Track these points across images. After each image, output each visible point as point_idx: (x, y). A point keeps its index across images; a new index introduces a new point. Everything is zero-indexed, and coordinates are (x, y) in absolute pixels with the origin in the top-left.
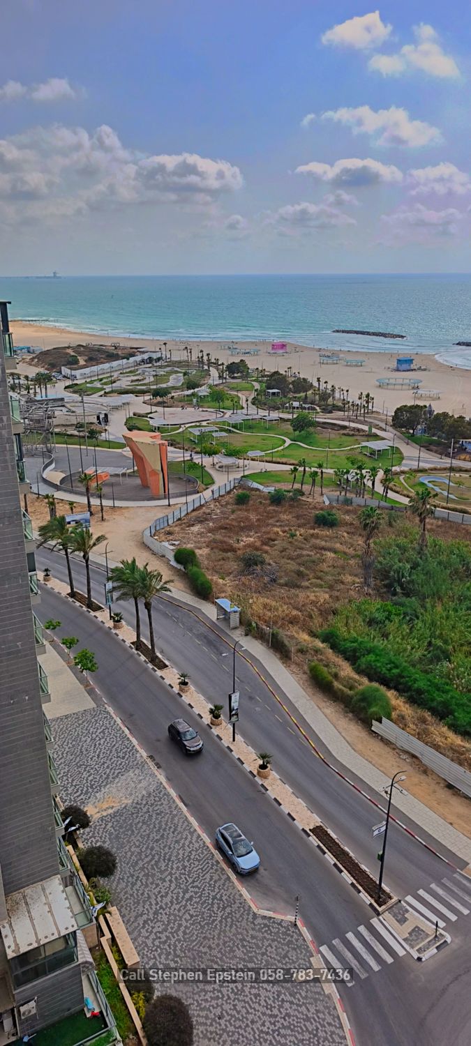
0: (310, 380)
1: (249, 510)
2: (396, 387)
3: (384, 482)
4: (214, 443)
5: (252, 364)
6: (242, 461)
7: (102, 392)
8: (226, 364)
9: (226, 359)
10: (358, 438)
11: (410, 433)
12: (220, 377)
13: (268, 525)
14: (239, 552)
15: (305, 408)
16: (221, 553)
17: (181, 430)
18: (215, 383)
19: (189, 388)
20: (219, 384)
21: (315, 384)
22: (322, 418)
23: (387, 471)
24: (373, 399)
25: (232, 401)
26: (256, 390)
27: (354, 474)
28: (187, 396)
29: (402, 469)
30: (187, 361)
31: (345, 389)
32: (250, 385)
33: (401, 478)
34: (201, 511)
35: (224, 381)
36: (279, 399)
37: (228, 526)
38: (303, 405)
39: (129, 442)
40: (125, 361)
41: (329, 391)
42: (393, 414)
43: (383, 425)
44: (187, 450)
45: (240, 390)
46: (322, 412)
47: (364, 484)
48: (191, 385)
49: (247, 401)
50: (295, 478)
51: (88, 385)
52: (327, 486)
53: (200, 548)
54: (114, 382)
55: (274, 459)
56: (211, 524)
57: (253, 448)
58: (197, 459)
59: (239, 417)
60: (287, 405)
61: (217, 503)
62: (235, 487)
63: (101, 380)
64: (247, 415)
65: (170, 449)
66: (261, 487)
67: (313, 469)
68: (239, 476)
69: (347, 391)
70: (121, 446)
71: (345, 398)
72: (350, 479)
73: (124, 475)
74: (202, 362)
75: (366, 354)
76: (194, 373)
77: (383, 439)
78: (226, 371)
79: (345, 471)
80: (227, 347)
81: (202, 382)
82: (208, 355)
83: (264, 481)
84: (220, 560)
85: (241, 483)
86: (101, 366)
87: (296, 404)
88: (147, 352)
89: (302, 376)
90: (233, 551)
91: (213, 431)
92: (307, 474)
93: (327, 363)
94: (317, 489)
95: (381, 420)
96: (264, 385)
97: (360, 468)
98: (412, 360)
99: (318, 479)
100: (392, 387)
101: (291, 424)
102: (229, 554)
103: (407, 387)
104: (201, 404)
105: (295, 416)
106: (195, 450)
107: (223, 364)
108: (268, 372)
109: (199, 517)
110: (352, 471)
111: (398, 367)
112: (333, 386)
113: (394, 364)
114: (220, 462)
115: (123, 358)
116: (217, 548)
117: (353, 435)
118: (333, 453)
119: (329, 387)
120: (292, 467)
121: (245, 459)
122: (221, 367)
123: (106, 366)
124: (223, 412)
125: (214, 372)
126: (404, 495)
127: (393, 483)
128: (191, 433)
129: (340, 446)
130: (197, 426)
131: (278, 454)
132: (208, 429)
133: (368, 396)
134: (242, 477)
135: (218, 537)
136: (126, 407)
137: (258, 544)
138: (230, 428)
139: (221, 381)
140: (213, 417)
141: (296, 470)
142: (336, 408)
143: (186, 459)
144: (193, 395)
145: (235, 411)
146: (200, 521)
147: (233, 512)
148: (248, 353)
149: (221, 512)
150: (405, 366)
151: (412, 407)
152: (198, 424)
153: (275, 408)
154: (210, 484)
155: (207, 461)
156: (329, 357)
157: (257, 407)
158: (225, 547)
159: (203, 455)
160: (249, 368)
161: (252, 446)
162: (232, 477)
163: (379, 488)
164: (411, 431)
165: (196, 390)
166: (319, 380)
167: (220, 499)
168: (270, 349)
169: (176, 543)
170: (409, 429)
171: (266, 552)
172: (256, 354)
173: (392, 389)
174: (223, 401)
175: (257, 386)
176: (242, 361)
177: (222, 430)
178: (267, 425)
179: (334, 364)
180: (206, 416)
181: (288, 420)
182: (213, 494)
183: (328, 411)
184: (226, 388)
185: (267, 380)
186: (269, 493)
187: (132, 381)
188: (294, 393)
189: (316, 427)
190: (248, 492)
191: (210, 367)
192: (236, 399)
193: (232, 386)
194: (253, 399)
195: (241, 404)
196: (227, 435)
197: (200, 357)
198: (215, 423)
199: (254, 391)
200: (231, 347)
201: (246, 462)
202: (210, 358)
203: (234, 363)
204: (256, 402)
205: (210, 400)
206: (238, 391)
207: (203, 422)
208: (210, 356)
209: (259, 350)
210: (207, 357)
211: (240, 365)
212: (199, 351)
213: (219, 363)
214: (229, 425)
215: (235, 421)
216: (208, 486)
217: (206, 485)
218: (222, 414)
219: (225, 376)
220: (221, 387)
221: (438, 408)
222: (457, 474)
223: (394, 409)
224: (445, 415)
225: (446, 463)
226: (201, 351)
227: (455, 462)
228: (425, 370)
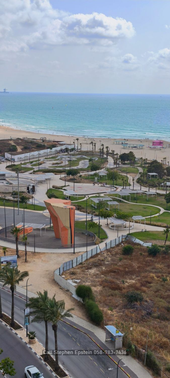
1: (132, 259)
4: (109, 209)
5: (138, 154)
6: (128, 223)
7: (32, 171)
8: (119, 154)
9: (120, 151)
12: (115, 163)
13: (146, 271)
14: (124, 291)
16: (110, 290)
17: (85, 199)
18: (112, 167)
19: (92, 170)
20: (114, 168)
25: (123, 180)
26: (140, 173)
28: (91, 175)
30: (92, 152)
32: (136, 169)
34: (97, 258)
35: (118, 166)
36: (156, 180)
37: (116, 271)
39: (48, 206)
40: (49, 150)
44: (89, 213)
45: (129, 173)
48: (94, 168)
49: (133, 180)
50: (167, 237)
51: (22, 166)
53: (95, 286)
54: (41, 164)
55: (152, 223)
56: (104, 268)
57: (136, 214)
58: (96, 220)
59: (127, 191)
60: (163, 184)
61: (109, 253)
62: (122, 242)
63: (32, 162)
64: (133, 190)
65: (77, 212)
66: (141, 243)
68: (125, 233)
70: (42, 209)
73: (43, 229)
74: (103, 153)
76: (96, 160)
78: (119, 159)
80: (121, 143)
81: (102, 166)
82: (107, 147)
83: (144, 238)
84: (109, 296)
85: (128, 239)
86: (32, 153)
87: (168, 184)
88: (65, 144)
90: (119, 289)
91: (108, 201)
96: (146, 169)
101: (165, 198)
102: (117, 292)
104: (100, 181)
105: (168, 192)
106: (95, 214)
107: (117, 154)
108: (149, 160)
109: (96, 263)
114: (112, 223)
115: (48, 148)
116: (107, 286)
121: (130, 221)
122: (116, 156)
123: (36, 153)
124: (116, 187)
125: (111, 160)
128: (92, 201)
130: (96, 197)
131: (155, 219)
132: (104, 199)
134: (128, 234)
135: (109, 278)
136: (48, 182)
137: (138, 285)
138: (121, 199)
139: (115, 166)
140: (109, 191)
141: (168, 231)
143: (88, 219)
144: (95, 175)
145: (125, 187)
146: (96, 265)
147: (120, 260)
148: (135, 147)
149: (112, 260)
152: (97, 195)
153: (153, 186)
154: (104, 238)
155: (103, 222)
157: (141, 185)
158: (114, 286)
159: (101, 218)
160: (135, 158)
162: (120, 234)
165: (97, 171)
167: (111, 249)
168: (151, 145)
169: (78, 281)
171: (144, 292)
172: (141, 148)
174: (116, 179)
175: (141, 170)
176: (131, 152)
177: (114, 200)
178: (148, 198)
180: (104, 189)
181: (163, 195)
182: (106, 246)
184: (119, 171)
185: (148, 166)
186: (148, 247)
187: (53, 164)
188: (168, 175)
190: (132, 246)
191: (108, 156)
192: (125, 179)
193: (123, 170)
194: (137, 179)
195: (129, 182)
196: (118, 203)
197: (101, 149)
198: (110, 195)
199: (138, 174)
200: (124, 143)
201: (132, 224)
202: (108, 150)
203: (125, 154)
204: (140, 181)
205: (107, 178)
206: (127, 173)
207: (101, 194)
208: (108, 148)
209: (144, 146)
210: (106, 149)
211: (129, 155)
212: (101, 145)
213: (115, 154)
214: (120, 196)
215: (124, 194)
216: (103, 240)
217: (101, 239)
218: (115, 189)
219: (118, 163)
220: (115, 170)
226: (103, 145)
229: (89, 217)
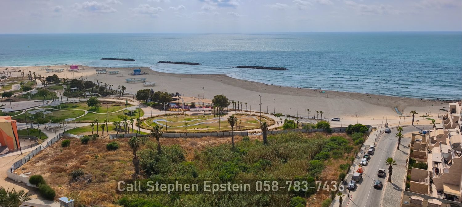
0: (93, 82)
1: (70, 148)
2: (135, 82)
3: (138, 125)
4: (44, 117)
5: (60, 76)
6: (62, 124)
9: (45, 75)
10: (122, 106)
11: (145, 102)
12: (43, 84)
13: (82, 154)
14: (68, 171)
15: (93, 95)
16: (57, 173)
17: (23, 113)
18: (41, 87)
19: (25, 91)
20: (43, 87)
21: (96, 83)
22: (102, 99)
23: (138, 120)
24: (126, 88)
25: (52, 95)
26: (65, 89)
27: (123, 123)
28: (24, 95)
29: (144, 118)
30: (22, 77)
31: (111, 85)
32: (61, 86)
33: (145, 121)
34: (42, 154)
35: (46, 86)
36: (78, 92)
37: (60, 159)
38: (92, 94)
41: (103, 86)
42: (136, 94)
43: (132, 99)
44: (28, 123)
45: (56, 90)
46: (102, 96)
47: (128, 126)
49: (61, 94)
50: (93, 129)
52: (110, 130)
53: (44, 174)
55: (80, 121)
56: (49, 160)
57: (68, 117)
58: (36, 127)
59: (57, 102)
60: (83, 94)
61: (51, 148)
62: (60, 138)
64: (62, 101)
65: (18, 124)
66: (75, 136)
67: (102, 123)
68: (62, 132)
69: (113, 85)
71: (112, 89)
72: (121, 125)
74: (31, 77)
75: (119, 68)
76: (26, 83)
77: (134, 105)
78: (46, 80)
79: (118, 122)
80: (45, 69)
81: (32, 87)
83: (77, 133)
84: (57, 177)
85: (64, 135)
87: (88, 94)
89: (89, 80)
90: (64, 171)
91: (43, 111)
92: (99, 126)
93: (100, 74)
94: (106, 132)
96: (69, 86)
97: (125, 120)
98: (141, 70)
99: (105, 128)
100: (133, 82)
101: (87, 104)
102: (62, 173)
103: (140, 82)
104: (33, 98)
105: (88, 99)
106: (33, 122)
107: (44, 77)
108: (70, 79)
109: (41, 157)
110: (121, 121)
111: (134, 73)
112: (105, 84)
113: (132, 72)
114: (50, 127)
116: (54, 171)
117: (119, 105)
118: (111, 115)
119: (103, 84)
120: (91, 124)
121: (64, 123)
122: (43, 79)
124: (47, 101)
125: (39, 82)
126: (147, 129)
127: (141, 125)
128: (29, 113)
129: (113, 111)
130: (32, 110)
131: (82, 118)
132: (40, 111)
133: (123, 87)
134: (64, 132)
135: (54, 165)
137: (78, 165)
138: (53, 109)
139: (44, 86)
140: (42, 104)
141: (93, 125)
142: (108, 94)
143: (28, 127)
144: (28, 94)
145: (54, 100)
146: (42, 159)
147: (61, 151)
148: (57, 71)
149: (54, 152)
150: (137, 73)
151: (144, 90)
152: (33, 109)
153: (76, 96)
154: (45, 139)
155: (42, 127)
156: (101, 71)
157: (67, 97)
158: (60, 170)
159: (39, 125)
160: (59, 78)
161: (67, 116)
162: (58, 134)
163: (136, 128)
164: (146, 101)
165: (29, 91)
166: (97, 81)
167: (52, 145)
168: (69, 68)
169: (29, 173)
170: (144, 100)
171: (84, 168)
172: (62, 71)
173: (133, 83)
174: (46, 95)
175: (65, 87)
176: (54, 75)
177: (48, 110)
178: (74, 105)
179: (104, 74)
180: (38, 104)
181: (85, 102)
182: (48, 144)
183: (105, 95)
184: (48, 89)
185: (70, 83)
186: (80, 138)
188: (86, 88)
189: (100, 103)
190: (68, 140)
191: (36, 80)
192: (54, 94)
193: (50, 88)
194: (64, 93)
195: (57, 96)
196: (52, 112)
197: (29, 75)
199: (64, 89)
200: (47, 69)
201: (65, 125)
202: (35, 75)
203: (50, 76)
204: (65, 94)
205: (38, 96)
206: (54, 90)
207: (36, 107)
208: (35, 74)
209: (64, 69)
210: (34, 74)
211: (54, 77)
212: (29, 72)
213: (41, 77)
214: (52, 107)
215: (55, 105)
216: (44, 140)
217: (43, 139)
218: (47, 102)
219: (45, 83)
220: (44, 89)
221: (156, 90)
222: (169, 117)
223: (137, 92)
224: (159, 93)
225: (163, 113)
226: (30, 72)
227: (168, 112)
228: (147, 74)
229: (29, 126)
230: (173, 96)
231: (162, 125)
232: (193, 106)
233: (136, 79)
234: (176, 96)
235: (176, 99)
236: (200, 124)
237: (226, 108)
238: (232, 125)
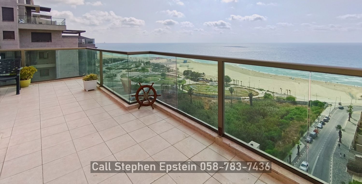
0: (165, 65)
2: (184, 66)
3: (182, 87)
4: (142, 80)
6: (149, 84)
7: (115, 69)
8: (145, 62)
10: (176, 78)
12: (144, 65)
15: (164, 71)
17: (134, 77)
19: (136, 68)
22: (167, 73)
23: (182, 85)
25: (147, 70)
26: (152, 68)
27: (175, 86)
28: (136, 69)
29: (186, 84)
30: (136, 62)
31: (173, 67)
33: (186, 86)
36: (158, 69)
39: (122, 81)
40: (121, 62)
41: (169, 68)
43: (181, 75)
44: (136, 82)
47: (178, 88)
48: (137, 67)
49: (150, 70)
50: (162, 87)
51: (112, 68)
52: (169, 89)
54: (118, 67)
60: (160, 71)
63: (115, 66)
64: (150, 73)
65: (131, 82)
67: (166, 85)
70: (120, 82)
71: (173, 69)
73: (120, 89)
74: (140, 62)
76: (138, 64)
77: (182, 78)
81: (140, 66)
82: (141, 60)
88: (126, 60)
89: (163, 64)
92: (164, 86)
93: (168, 62)
94: (167, 90)
95: (181, 74)
97: (177, 84)
98: (187, 61)
99: (167, 87)
103: (186, 66)
104: (139, 71)
105: (161, 73)
106: (138, 82)
107: (144, 62)
113: (183, 61)
114: (144, 84)
115: (121, 61)
117: (174, 77)
118: (170, 81)
119: (169, 67)
123: (116, 63)
124: (144, 73)
125: (142, 64)
126: (186, 90)
127: (184, 88)
128: (137, 78)
129: (172, 79)
130: (138, 76)
131: (158, 82)
132: (141, 77)
133: (178, 68)
136: (121, 72)
140: (142, 74)
141: (162, 85)
142: (171, 71)
143: (135, 84)
144: (137, 69)
145: (147, 73)
150: (185, 62)
151: (187, 70)
153: (157, 71)
156: (169, 60)
160: (151, 63)
163: (181, 89)
164: (187, 76)
166: (167, 65)
172: (152, 60)
174: (145, 70)
175: (153, 67)
177: (144, 77)
178: (155, 76)
179: (170, 62)
180: (141, 74)
181: (160, 74)
183: (168, 72)
184: (145, 67)
185: (155, 65)
187: (123, 66)
188: (161, 68)
189: (166, 75)
196: (146, 78)
198: (143, 75)
200: (147, 58)
204: (152, 70)
205: (141, 70)
206: (148, 68)
211: (149, 62)
214: (146, 76)
221: (193, 71)
222: (198, 85)
223: (183, 71)
224: (194, 72)
225: (195, 83)
226: (140, 59)
227: (197, 83)
228: (190, 63)
230: (201, 75)
231: (194, 89)
232: (211, 81)
233: (184, 65)
234: (203, 74)
235: (203, 76)
236: (214, 91)
237: (230, 83)
238: (231, 93)
